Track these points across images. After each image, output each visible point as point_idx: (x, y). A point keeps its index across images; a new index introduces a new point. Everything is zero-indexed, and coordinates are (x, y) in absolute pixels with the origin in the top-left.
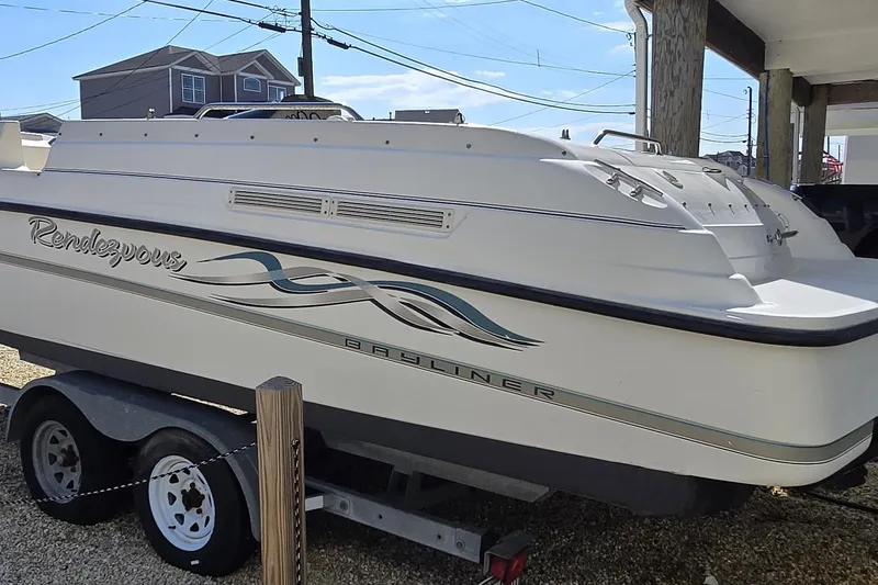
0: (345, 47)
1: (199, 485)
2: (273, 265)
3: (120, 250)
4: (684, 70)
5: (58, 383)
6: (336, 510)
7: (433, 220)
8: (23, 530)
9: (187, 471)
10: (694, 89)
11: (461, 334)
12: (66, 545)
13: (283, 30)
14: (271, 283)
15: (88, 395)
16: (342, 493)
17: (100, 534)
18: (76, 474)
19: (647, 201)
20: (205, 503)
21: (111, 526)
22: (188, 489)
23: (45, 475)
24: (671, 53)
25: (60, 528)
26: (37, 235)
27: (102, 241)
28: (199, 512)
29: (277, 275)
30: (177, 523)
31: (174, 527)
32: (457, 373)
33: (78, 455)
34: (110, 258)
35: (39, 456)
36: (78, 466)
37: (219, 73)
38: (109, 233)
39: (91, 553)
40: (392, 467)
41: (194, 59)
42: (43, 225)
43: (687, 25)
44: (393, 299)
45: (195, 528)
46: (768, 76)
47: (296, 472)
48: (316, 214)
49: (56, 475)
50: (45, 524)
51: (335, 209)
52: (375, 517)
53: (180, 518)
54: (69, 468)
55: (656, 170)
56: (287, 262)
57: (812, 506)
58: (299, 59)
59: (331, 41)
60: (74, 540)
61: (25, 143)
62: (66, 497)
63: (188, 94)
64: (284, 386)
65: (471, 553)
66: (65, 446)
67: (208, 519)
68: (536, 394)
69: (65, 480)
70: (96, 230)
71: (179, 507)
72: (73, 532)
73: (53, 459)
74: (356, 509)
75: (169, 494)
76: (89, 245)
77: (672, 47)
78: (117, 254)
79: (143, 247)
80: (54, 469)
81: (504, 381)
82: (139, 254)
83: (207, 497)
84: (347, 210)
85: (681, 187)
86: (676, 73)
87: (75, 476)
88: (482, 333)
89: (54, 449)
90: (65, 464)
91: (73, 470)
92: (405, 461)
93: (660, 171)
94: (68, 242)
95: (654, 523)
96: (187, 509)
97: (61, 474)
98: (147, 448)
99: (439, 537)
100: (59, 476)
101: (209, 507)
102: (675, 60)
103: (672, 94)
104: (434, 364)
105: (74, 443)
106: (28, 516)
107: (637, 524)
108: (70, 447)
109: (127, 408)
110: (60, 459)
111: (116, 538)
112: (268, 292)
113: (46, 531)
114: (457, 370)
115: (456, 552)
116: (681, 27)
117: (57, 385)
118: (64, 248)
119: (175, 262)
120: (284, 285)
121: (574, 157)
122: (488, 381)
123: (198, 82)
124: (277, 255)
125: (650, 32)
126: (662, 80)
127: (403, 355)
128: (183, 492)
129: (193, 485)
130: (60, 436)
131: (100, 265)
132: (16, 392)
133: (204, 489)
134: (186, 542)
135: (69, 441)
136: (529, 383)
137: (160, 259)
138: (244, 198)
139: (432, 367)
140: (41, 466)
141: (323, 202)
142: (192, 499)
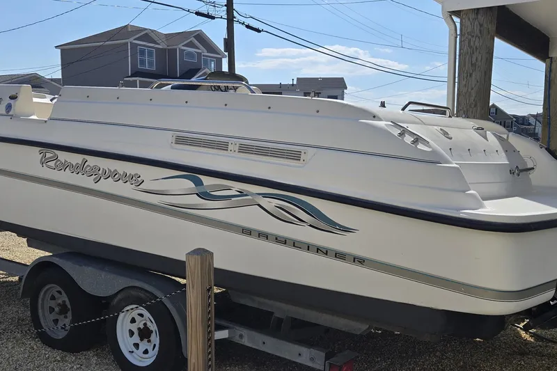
0: (258, 31)
1: (149, 324)
2: (198, 183)
3: (100, 172)
4: (479, 58)
5: (58, 259)
6: (237, 339)
7: (295, 156)
8: (32, 355)
9: (141, 315)
10: (485, 72)
11: (310, 226)
12: (61, 364)
13: (213, 18)
14: (197, 194)
15: (78, 266)
16: (241, 329)
17: (84, 357)
18: (67, 320)
19: (421, 146)
20: (153, 335)
21: (90, 353)
22: (142, 327)
23: (46, 321)
24: (471, 47)
25: (57, 354)
26: (44, 162)
27: (88, 166)
28: (149, 341)
29: (201, 189)
30: (134, 349)
31: (133, 352)
32: (308, 250)
33: (69, 307)
34: (94, 177)
35: (43, 308)
36: (69, 314)
37: (165, 47)
38: (92, 161)
39: (77, 368)
40: (273, 313)
41: (147, 36)
42: (48, 155)
43: (482, 29)
44: (271, 204)
45: (146, 352)
46: (551, 62)
47: (209, 305)
48: (225, 152)
49: (53, 320)
50: (47, 352)
51: (237, 149)
52: (261, 343)
53: (136, 346)
54: (63, 316)
55: (436, 127)
56: (207, 181)
57: (546, 346)
58: (225, 39)
59: (248, 27)
60: (66, 361)
61: (35, 100)
62: (61, 335)
63: (143, 62)
64: (203, 255)
65: (319, 365)
66: (60, 301)
67: (155, 345)
68: (354, 261)
69: (60, 324)
70: (84, 159)
71: (136, 339)
72: (65, 356)
73: (52, 310)
74: (249, 338)
75: (130, 330)
76: (79, 169)
77: (472, 43)
78: (98, 175)
79: (116, 170)
80: (52, 317)
81: (336, 254)
82: (114, 175)
83: (154, 332)
84: (244, 149)
85: (451, 138)
86: (474, 60)
87: (67, 321)
88: (322, 225)
89: (52, 304)
90: (60, 313)
91: (66, 317)
92: (281, 309)
93: (439, 128)
94: (65, 166)
95: (443, 355)
96: (142, 340)
97: (57, 320)
98: (116, 300)
99: (300, 355)
100: (56, 321)
101: (155, 339)
102: (473, 53)
103: (471, 75)
104: (295, 244)
105: (67, 300)
106: (35, 347)
107: (432, 355)
108: (64, 302)
109: (103, 274)
110: (57, 309)
111: (94, 360)
112: (195, 200)
113: (47, 356)
114: (308, 247)
115: (310, 364)
116: (478, 31)
117: (56, 261)
118: (63, 170)
119: (136, 180)
120: (205, 195)
121: (380, 119)
122: (326, 254)
123: (150, 54)
124: (201, 177)
125: (458, 33)
126: (465, 66)
127: (276, 239)
128: (139, 329)
129: (145, 324)
130: (57, 295)
131: (88, 182)
132: (26, 267)
133: (153, 327)
134: (141, 361)
135: (64, 298)
136: (350, 255)
137: (127, 178)
138: (181, 141)
139: (294, 246)
140: (44, 315)
141: (230, 144)
142: (145, 333)
